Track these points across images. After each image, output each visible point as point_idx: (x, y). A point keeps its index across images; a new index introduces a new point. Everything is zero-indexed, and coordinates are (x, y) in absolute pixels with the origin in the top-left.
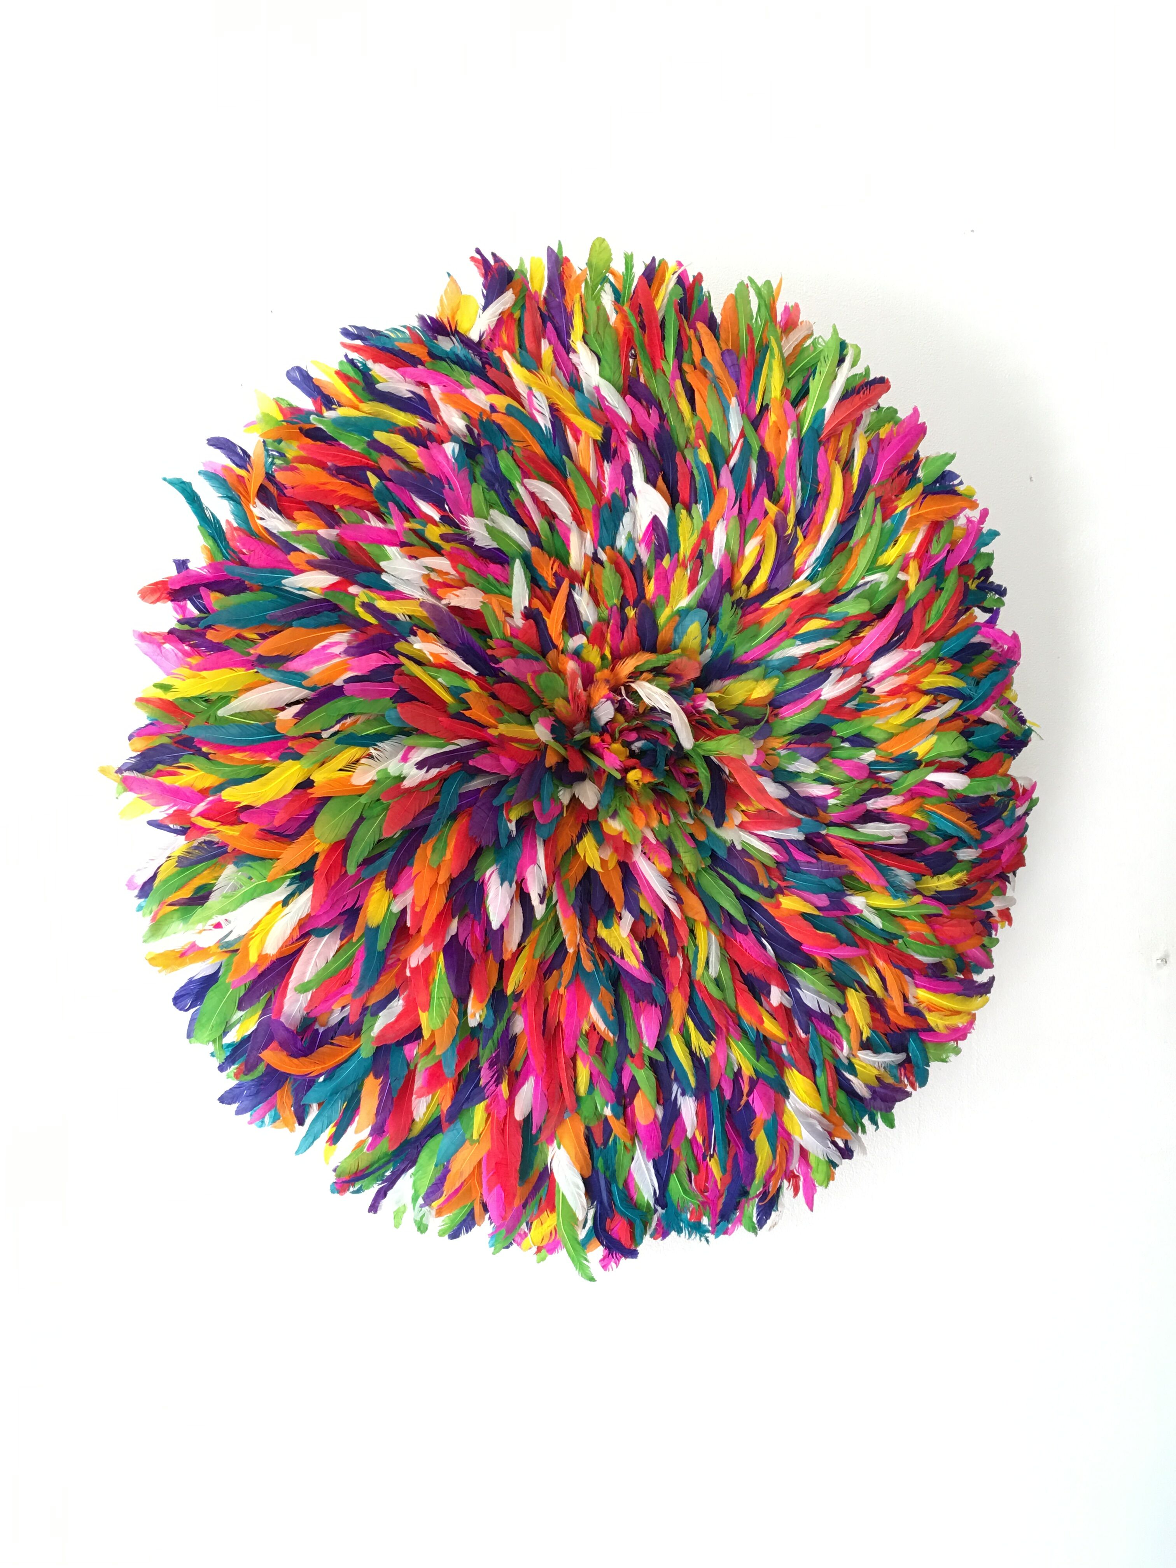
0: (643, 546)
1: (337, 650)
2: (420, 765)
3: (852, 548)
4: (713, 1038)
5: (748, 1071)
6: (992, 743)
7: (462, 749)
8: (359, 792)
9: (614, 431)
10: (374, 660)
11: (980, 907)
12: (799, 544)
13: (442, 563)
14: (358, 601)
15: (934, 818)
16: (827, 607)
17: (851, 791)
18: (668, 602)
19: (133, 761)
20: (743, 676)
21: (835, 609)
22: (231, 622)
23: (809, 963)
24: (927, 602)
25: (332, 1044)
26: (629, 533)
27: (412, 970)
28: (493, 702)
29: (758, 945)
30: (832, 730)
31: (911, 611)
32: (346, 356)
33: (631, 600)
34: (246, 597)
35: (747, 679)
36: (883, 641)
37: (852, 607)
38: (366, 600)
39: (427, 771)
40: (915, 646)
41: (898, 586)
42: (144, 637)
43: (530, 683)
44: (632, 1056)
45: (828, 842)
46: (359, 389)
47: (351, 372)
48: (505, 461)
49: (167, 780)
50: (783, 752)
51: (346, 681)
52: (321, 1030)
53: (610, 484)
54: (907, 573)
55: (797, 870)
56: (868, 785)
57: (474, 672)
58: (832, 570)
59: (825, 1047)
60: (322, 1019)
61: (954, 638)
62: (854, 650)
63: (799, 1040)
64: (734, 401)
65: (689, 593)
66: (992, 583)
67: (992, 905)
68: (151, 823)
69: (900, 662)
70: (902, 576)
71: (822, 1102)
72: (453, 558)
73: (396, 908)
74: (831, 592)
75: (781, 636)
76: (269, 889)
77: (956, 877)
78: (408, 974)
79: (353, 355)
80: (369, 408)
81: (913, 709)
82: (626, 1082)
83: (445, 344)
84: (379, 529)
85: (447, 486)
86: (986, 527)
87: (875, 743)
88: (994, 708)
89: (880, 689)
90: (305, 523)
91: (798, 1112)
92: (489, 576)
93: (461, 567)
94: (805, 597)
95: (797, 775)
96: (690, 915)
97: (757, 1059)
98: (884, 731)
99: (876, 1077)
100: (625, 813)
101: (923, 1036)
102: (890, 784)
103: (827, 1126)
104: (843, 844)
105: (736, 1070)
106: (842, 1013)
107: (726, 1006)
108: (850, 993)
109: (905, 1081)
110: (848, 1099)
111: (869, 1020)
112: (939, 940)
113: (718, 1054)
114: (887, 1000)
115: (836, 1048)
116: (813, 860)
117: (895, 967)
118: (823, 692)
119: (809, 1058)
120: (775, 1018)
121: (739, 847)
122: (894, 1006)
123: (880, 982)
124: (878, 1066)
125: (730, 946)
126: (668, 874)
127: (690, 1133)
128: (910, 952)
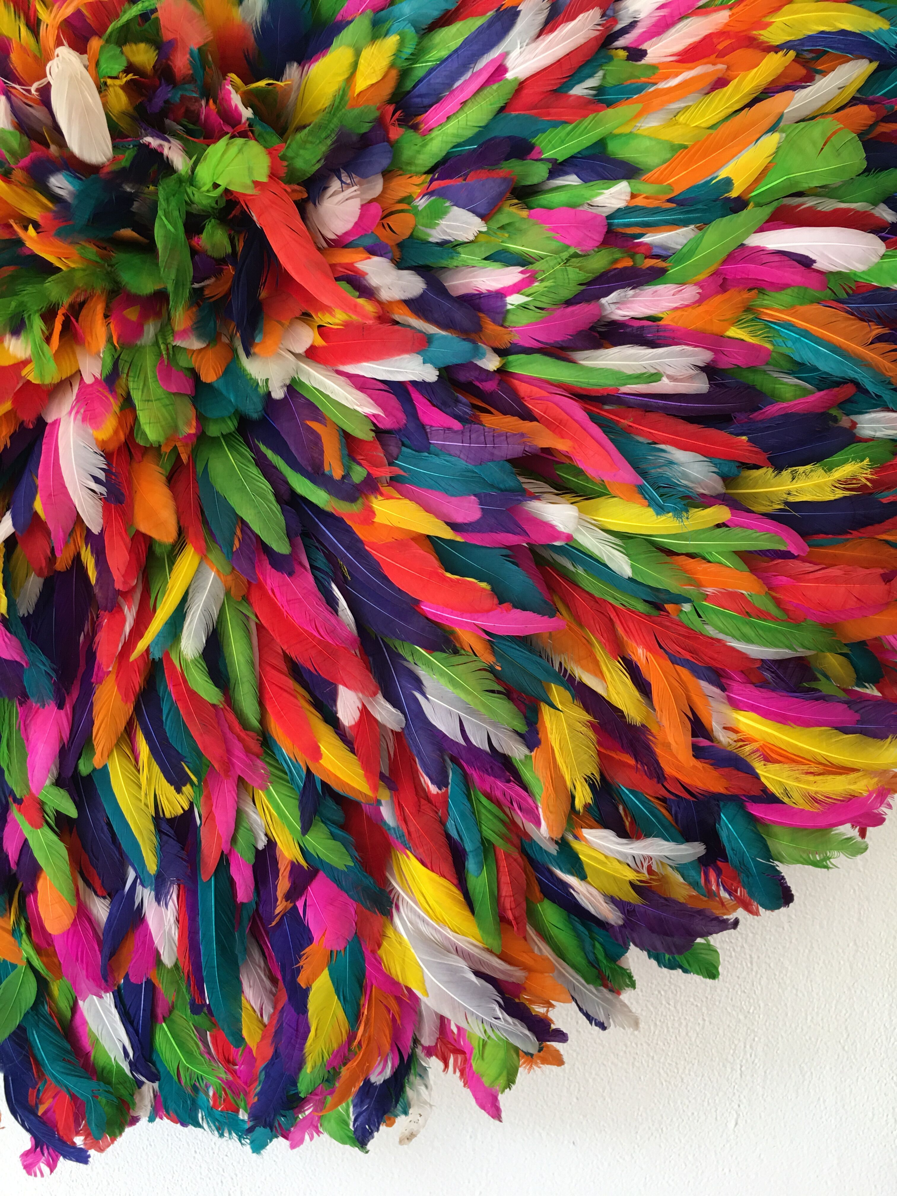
4: (188, 780)
5: (288, 851)
15: (785, 338)
20: (335, 43)
23: (442, 641)
29: (318, 598)
30: (530, 147)
35: (341, 51)
44: (19, 803)
50: (422, 203)
55: (423, 445)
56: (599, 263)
59: (486, 816)
63: (426, 797)
71: (481, 926)
77: (842, 474)
81: (737, 89)
82: (12, 850)
87: (636, 168)
89: (658, 51)
91: (422, 940)
95: (449, 245)
96: (144, 528)
97: (305, 829)
98: (659, 142)
99: (630, 883)
100: (38, 324)
101: (756, 810)
102: (665, 258)
103: (502, 972)
104: (544, 394)
105: (261, 846)
106: (526, 751)
107: (231, 717)
108: (546, 712)
109: (724, 894)
110: (570, 921)
111: (592, 769)
112: (785, 610)
113: (218, 814)
114: (654, 729)
115: (520, 818)
116: (456, 425)
117: (675, 661)
118: (509, 63)
119: (448, 837)
120: (353, 751)
121: (278, 394)
122: (668, 745)
123: (637, 693)
124: (635, 863)
125: (255, 596)
126: (112, 447)
127: (168, 958)
128: (711, 631)
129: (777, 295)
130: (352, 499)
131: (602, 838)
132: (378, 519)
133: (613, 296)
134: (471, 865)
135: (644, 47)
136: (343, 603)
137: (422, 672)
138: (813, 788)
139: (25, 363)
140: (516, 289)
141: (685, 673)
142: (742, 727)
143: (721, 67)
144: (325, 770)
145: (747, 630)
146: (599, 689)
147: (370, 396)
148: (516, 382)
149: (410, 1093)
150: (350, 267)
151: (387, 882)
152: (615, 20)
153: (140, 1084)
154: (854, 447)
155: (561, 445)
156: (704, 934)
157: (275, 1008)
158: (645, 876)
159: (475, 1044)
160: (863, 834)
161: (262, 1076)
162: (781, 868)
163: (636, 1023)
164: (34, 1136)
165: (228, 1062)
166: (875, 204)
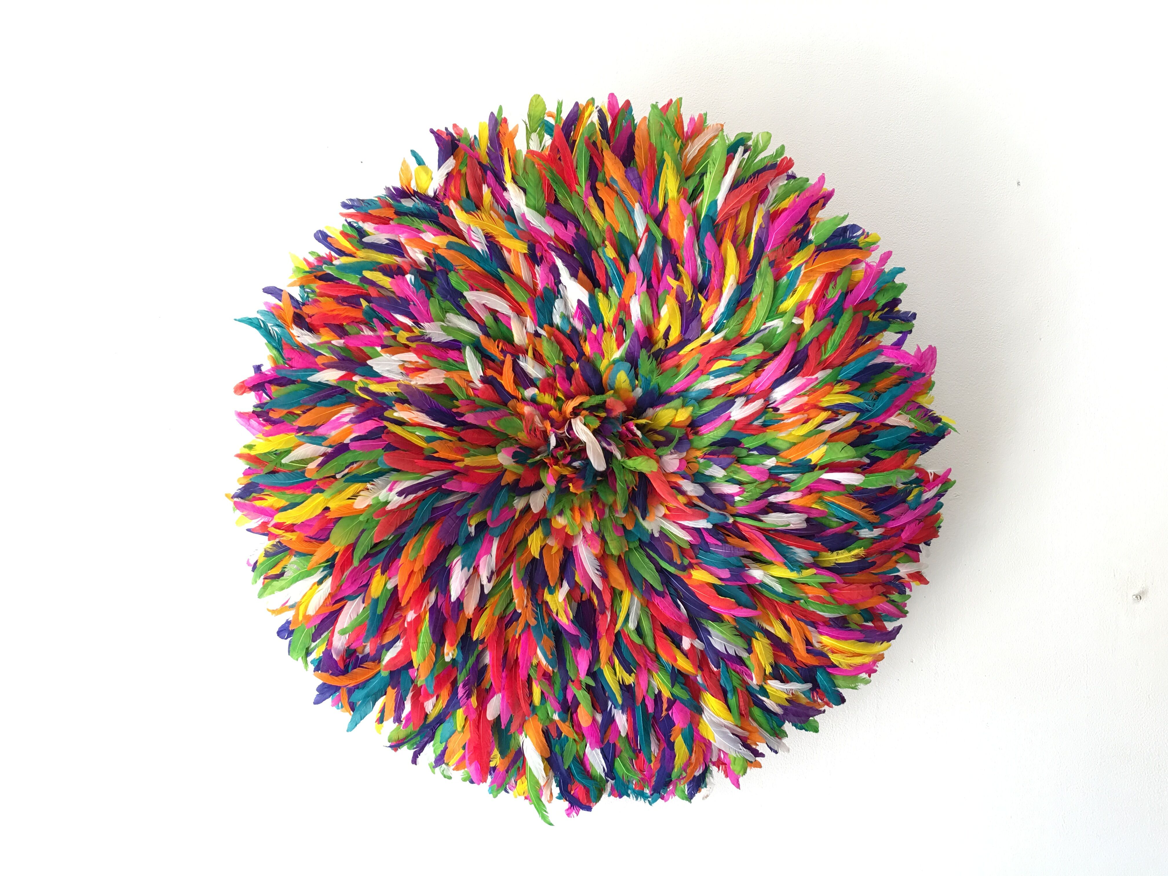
0: (576, 320)
1: (347, 419)
2: (400, 494)
3: (752, 302)
4: (633, 672)
5: (666, 694)
6: (897, 443)
7: (435, 479)
8: (361, 512)
9: (537, 244)
10: (370, 425)
11: (884, 573)
12: (702, 305)
13: (411, 357)
14: (357, 387)
15: (832, 508)
16: (732, 349)
17: (753, 491)
18: (603, 356)
19: (239, 491)
20: (668, 405)
21: (737, 351)
22: (283, 406)
23: (717, 618)
24: (821, 340)
25: (362, 667)
26: (562, 312)
27: (408, 623)
28: (460, 444)
29: (673, 605)
30: (741, 443)
31: (807, 347)
32: (346, 220)
33: (574, 358)
34: (291, 388)
35: (670, 408)
36: (778, 374)
37: (752, 350)
38: (362, 386)
39: (405, 497)
40: (813, 374)
41: (793, 330)
42: (240, 415)
43: (492, 426)
44: (572, 681)
45: (738, 528)
46: (355, 241)
47: (349, 231)
48: (454, 279)
49: (258, 503)
50: (702, 461)
51: (352, 440)
52: (360, 656)
53: (542, 281)
54: (803, 318)
55: (708, 550)
56: (767, 486)
57: (442, 426)
58: (733, 323)
59: (734, 678)
60: (359, 650)
61: (852, 364)
62: (756, 381)
63: (713, 672)
64: (637, 206)
65: (618, 348)
66: (899, 311)
67: (899, 571)
68: (249, 530)
69: (799, 387)
70: (797, 321)
71: (734, 717)
72: (418, 352)
73: (390, 586)
74: (734, 338)
75: (696, 374)
76: (308, 574)
77: (854, 552)
78: (406, 625)
79: (349, 220)
80: (363, 255)
81: (812, 423)
82: (569, 698)
83: (408, 203)
84: (371, 336)
85: (412, 303)
86: (888, 267)
87: (779, 451)
88: (900, 414)
89: (784, 409)
90: (326, 335)
91: (713, 723)
92: (449, 359)
93: (424, 357)
94: (712, 344)
95: (712, 477)
96: (614, 586)
97: (673, 686)
98: (786, 441)
99: (786, 699)
100: (568, 512)
101: (830, 670)
102: (789, 483)
103: (741, 733)
104: (749, 530)
105: (656, 693)
106: (748, 655)
107: (646, 649)
108: (754, 640)
109: (819, 701)
110: (763, 714)
111: (771, 660)
112: (837, 601)
113: (641, 681)
114: (792, 644)
115: (746, 678)
116: (720, 543)
117: (798, 620)
118: (732, 415)
119: (721, 686)
120: (688, 658)
121: (657, 535)
122: (797, 649)
123: (785, 632)
124: (787, 692)
125: (651, 606)
126: (600, 556)
127: (623, 734)
128: (811, 609)
129: (829, 493)
130: (684, 571)
131: (775, 683)
132: (693, 577)
133: (772, 497)
134: (729, 695)
135: (778, 407)
136: (682, 606)
137: (710, 629)
138: (849, 662)
139: (565, 527)
140: (738, 494)
141: (803, 624)
142: (823, 641)
143: (806, 415)
144: (679, 666)
145: (824, 609)
146: (773, 631)
147: (687, 532)
148: (739, 525)
149: (707, 780)
150: (676, 483)
151: (699, 703)
152: (768, 401)
153: (608, 781)
154: (859, 542)
155: (758, 550)
156: (813, 716)
157: (659, 750)
158: (791, 696)
159: (732, 760)
160: (870, 676)
161: (656, 774)
162: (840, 690)
163: (788, 750)
164: (570, 802)
165: (641, 771)
166: (861, 457)
